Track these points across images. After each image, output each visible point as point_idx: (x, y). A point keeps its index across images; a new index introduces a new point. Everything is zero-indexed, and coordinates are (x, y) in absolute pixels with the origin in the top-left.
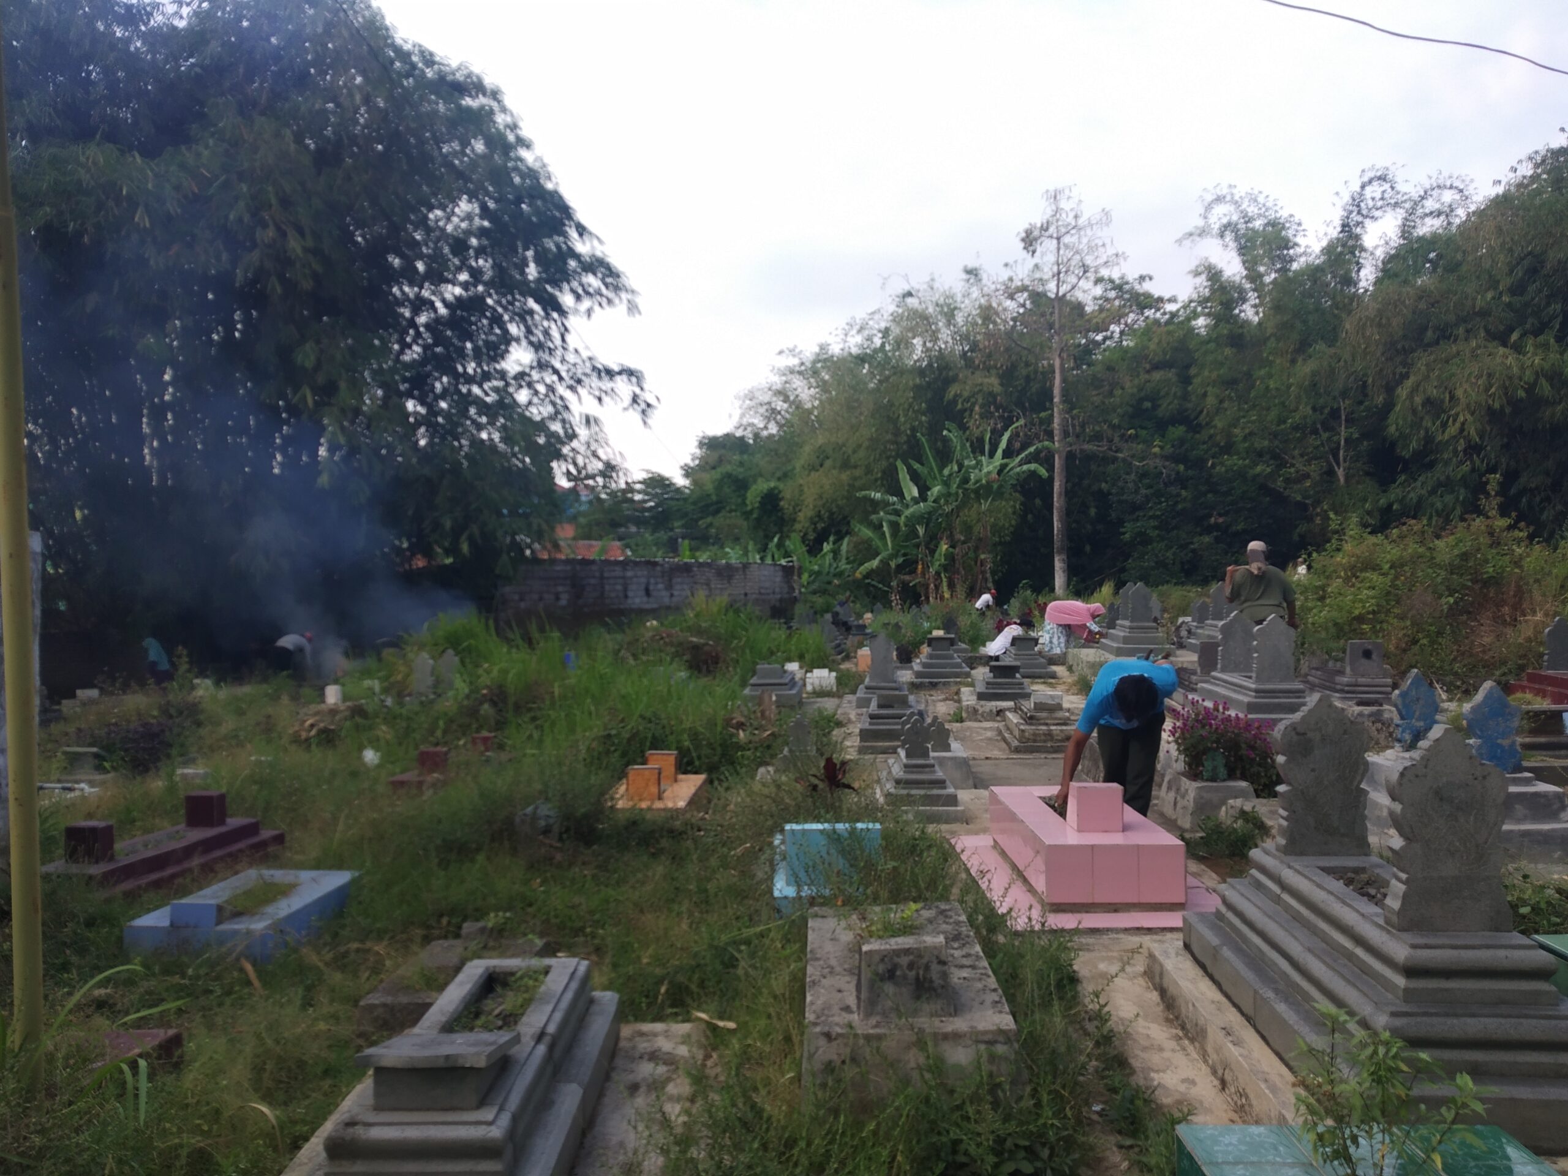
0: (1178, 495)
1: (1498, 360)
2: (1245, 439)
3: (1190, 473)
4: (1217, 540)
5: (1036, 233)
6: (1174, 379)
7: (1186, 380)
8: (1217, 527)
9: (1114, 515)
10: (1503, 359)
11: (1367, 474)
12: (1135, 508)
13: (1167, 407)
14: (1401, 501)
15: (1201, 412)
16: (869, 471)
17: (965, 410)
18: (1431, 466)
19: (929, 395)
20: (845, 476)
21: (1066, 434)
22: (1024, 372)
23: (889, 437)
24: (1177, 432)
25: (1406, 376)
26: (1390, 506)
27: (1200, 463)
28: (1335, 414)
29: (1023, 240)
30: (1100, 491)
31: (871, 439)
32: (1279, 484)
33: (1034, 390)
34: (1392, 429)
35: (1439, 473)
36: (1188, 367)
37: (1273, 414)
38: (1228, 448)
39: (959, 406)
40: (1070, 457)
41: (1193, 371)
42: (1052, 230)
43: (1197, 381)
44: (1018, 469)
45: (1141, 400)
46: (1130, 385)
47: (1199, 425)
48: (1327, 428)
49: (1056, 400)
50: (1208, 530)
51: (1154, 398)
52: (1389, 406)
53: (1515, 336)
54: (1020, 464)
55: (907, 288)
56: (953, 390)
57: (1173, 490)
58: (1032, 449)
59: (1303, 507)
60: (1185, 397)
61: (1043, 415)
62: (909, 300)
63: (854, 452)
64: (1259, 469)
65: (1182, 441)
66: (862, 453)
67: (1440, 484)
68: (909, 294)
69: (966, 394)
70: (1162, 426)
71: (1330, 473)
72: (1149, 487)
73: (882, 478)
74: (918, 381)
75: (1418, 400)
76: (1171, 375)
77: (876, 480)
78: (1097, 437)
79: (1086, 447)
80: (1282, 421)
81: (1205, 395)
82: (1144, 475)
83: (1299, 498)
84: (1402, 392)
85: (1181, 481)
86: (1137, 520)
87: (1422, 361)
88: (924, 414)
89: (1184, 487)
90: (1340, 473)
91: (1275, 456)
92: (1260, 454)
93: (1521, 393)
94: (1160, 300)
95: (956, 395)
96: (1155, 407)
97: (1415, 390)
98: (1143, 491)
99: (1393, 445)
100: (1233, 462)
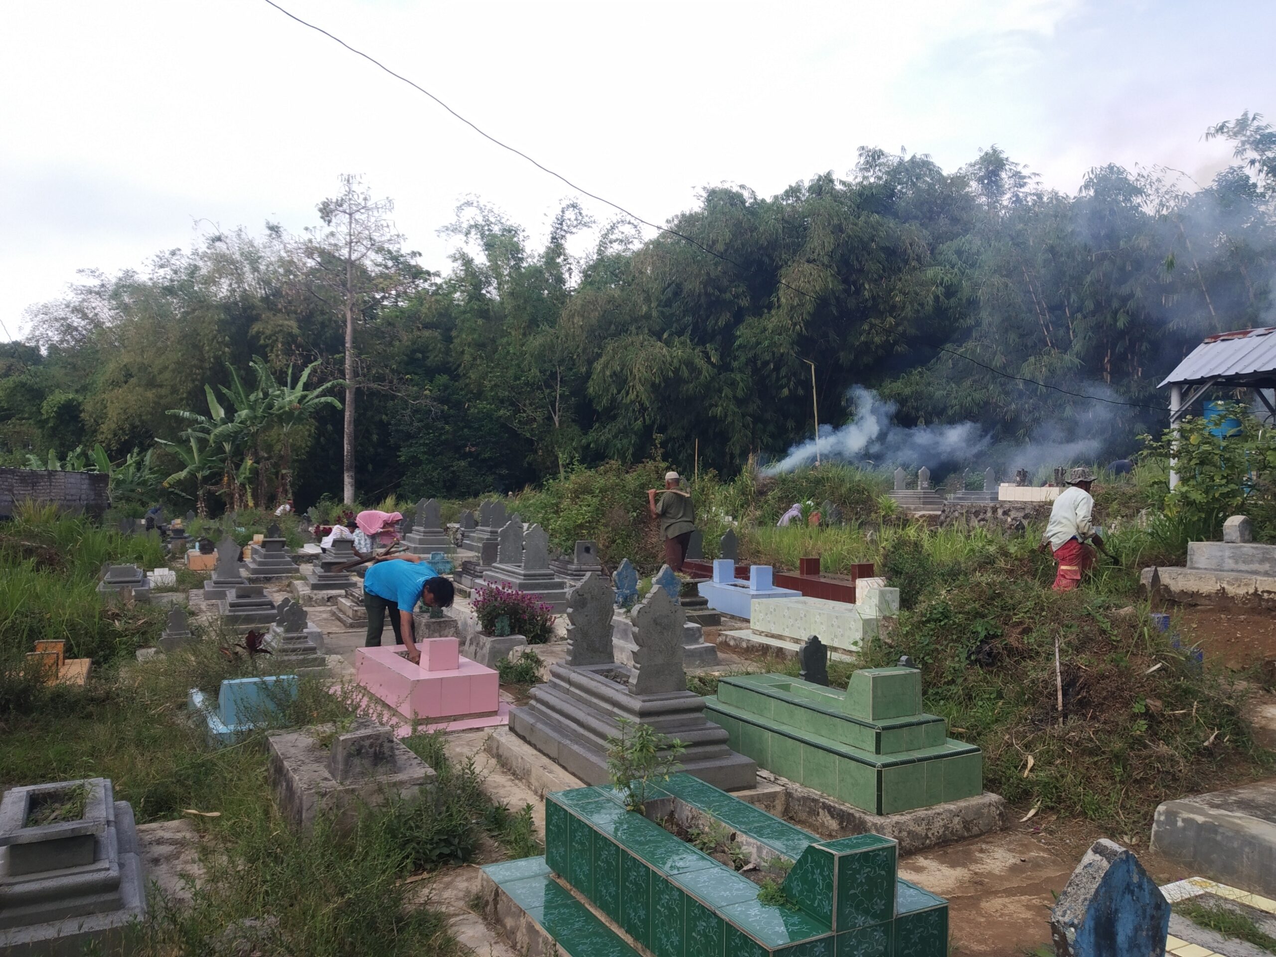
0: (443, 428)
1: (657, 350)
2: (492, 389)
3: (452, 412)
4: (470, 464)
5: (332, 207)
6: (439, 337)
7: (449, 339)
8: (470, 454)
9: (392, 441)
10: (659, 349)
11: (574, 421)
12: (409, 436)
13: (434, 359)
14: (596, 442)
15: (459, 365)
16: (174, 390)
17: (267, 346)
18: (614, 418)
19: (233, 330)
20: (150, 395)
21: (356, 374)
22: (320, 318)
23: (195, 362)
24: (443, 379)
25: (599, 356)
26: (589, 445)
27: (458, 405)
28: (553, 375)
29: (321, 210)
30: (381, 421)
31: (178, 363)
32: (515, 424)
33: (328, 335)
34: (591, 390)
35: (621, 423)
36: (450, 329)
37: (511, 373)
38: (479, 395)
39: (262, 342)
40: (358, 392)
41: (454, 333)
42: (345, 206)
43: (457, 341)
44: (317, 400)
45: (414, 351)
46: (406, 338)
47: (458, 375)
48: (548, 386)
49: (348, 345)
50: (464, 456)
51: (424, 350)
52: (588, 375)
53: (665, 336)
54: (317, 397)
55: (217, 234)
56: (256, 328)
57: (439, 424)
58: (329, 384)
59: (530, 442)
60: (448, 352)
61: (337, 356)
62: (218, 244)
63: (160, 372)
64: (502, 412)
65: (446, 387)
66: (167, 375)
67: (620, 432)
68: (219, 239)
69: (268, 332)
70: (430, 374)
71: (550, 418)
72: (421, 421)
73: (187, 398)
74: (222, 316)
75: (608, 373)
76: (437, 334)
77: (182, 400)
78: (380, 378)
79: (372, 385)
80: (517, 378)
81: (463, 352)
82: (416, 411)
83: (528, 435)
84: (598, 366)
85: (445, 418)
86: (411, 446)
87: (610, 346)
88: (227, 345)
89: (447, 423)
90: (556, 419)
91: (512, 404)
92: (502, 401)
93: (671, 374)
94: (428, 273)
95: (258, 332)
96: (425, 358)
97: (606, 366)
98: (416, 424)
99: (591, 401)
100: (483, 405)
